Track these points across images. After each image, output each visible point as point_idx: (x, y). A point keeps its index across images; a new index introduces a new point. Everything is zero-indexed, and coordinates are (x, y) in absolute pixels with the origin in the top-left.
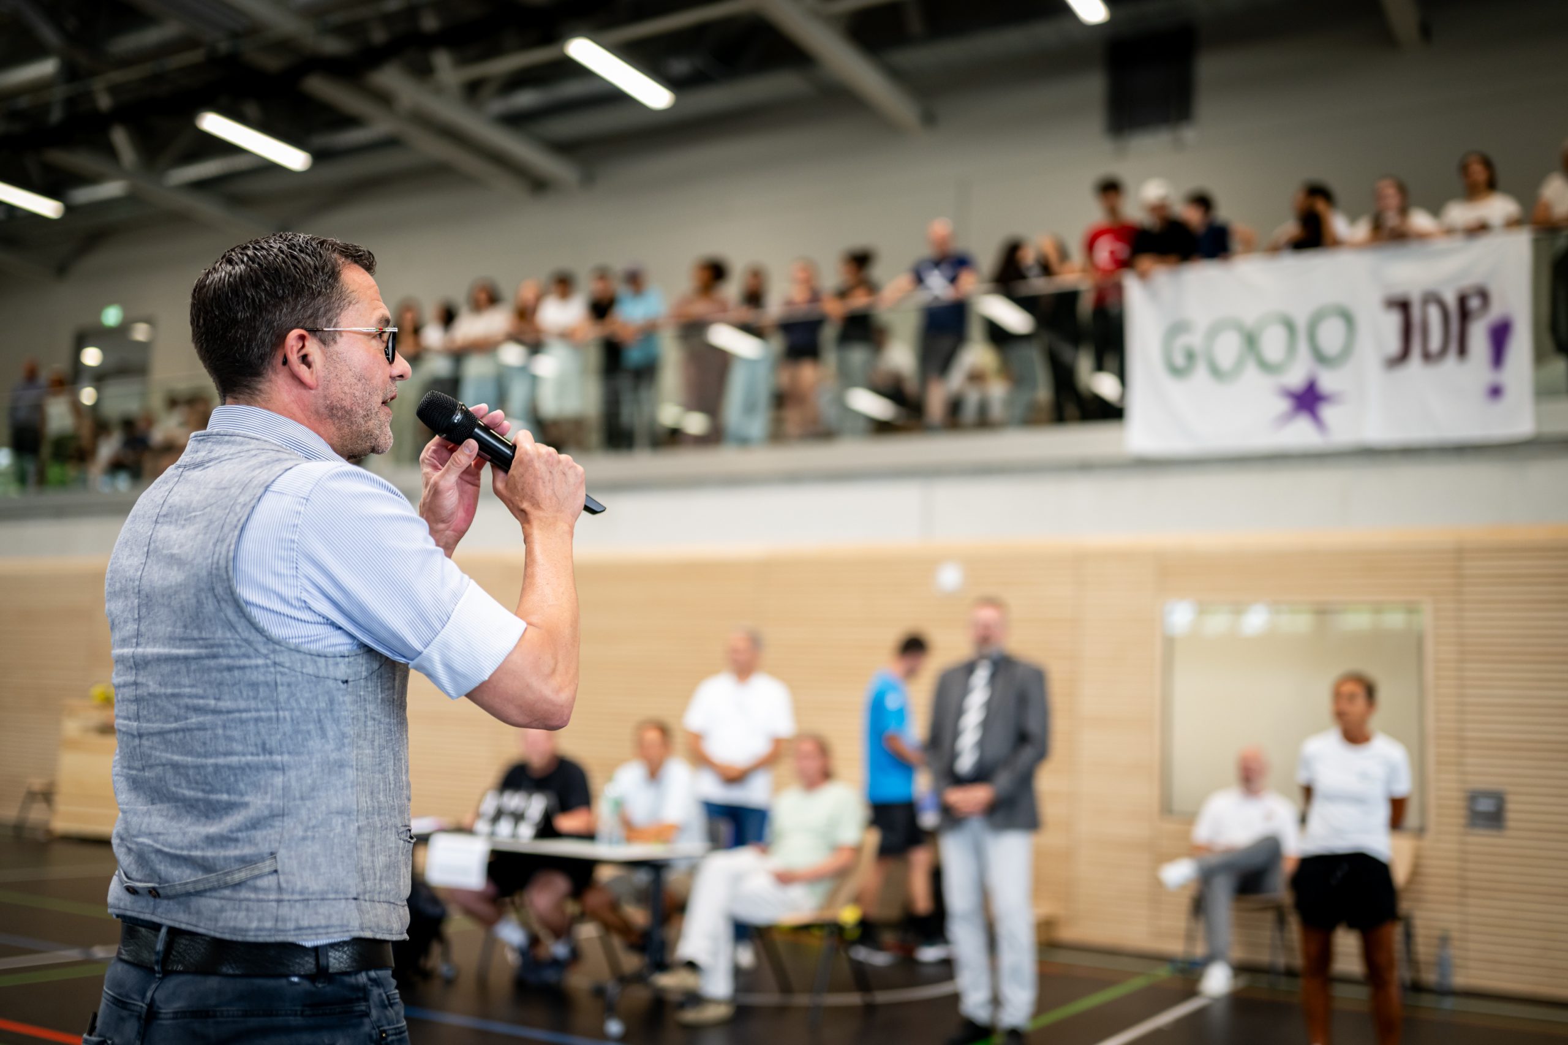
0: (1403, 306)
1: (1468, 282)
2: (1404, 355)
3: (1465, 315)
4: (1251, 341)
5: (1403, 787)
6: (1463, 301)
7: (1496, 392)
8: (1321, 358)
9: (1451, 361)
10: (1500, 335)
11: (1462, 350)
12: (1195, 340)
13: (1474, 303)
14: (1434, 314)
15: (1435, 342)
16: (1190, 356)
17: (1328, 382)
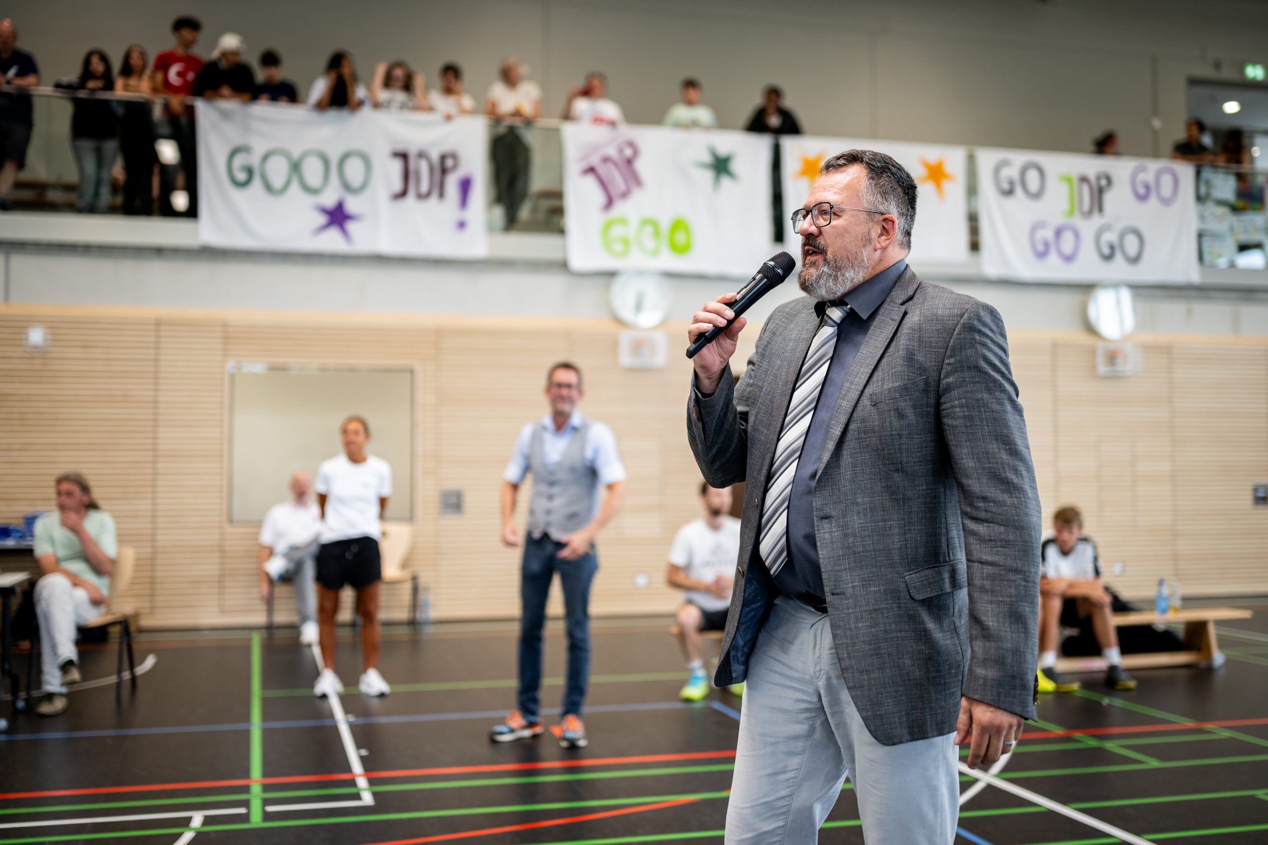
0: (404, 156)
1: (446, 148)
2: (403, 194)
3: (444, 171)
4: (296, 167)
5: (386, 491)
6: (443, 158)
7: (462, 225)
8: (347, 187)
9: (434, 200)
10: (465, 186)
11: (441, 195)
12: (254, 160)
13: (449, 163)
14: (424, 167)
15: (424, 187)
16: (250, 171)
17: (352, 205)
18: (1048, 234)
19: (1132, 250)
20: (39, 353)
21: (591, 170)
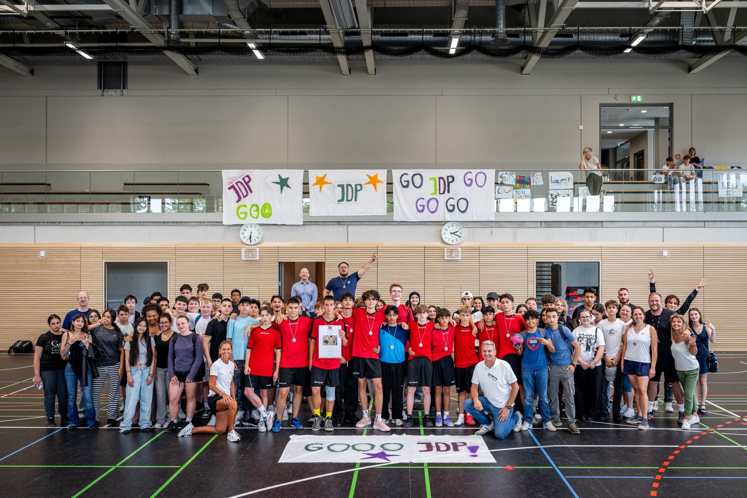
18: (424, 202)
19: (463, 207)
20: (43, 260)
21: (233, 187)
